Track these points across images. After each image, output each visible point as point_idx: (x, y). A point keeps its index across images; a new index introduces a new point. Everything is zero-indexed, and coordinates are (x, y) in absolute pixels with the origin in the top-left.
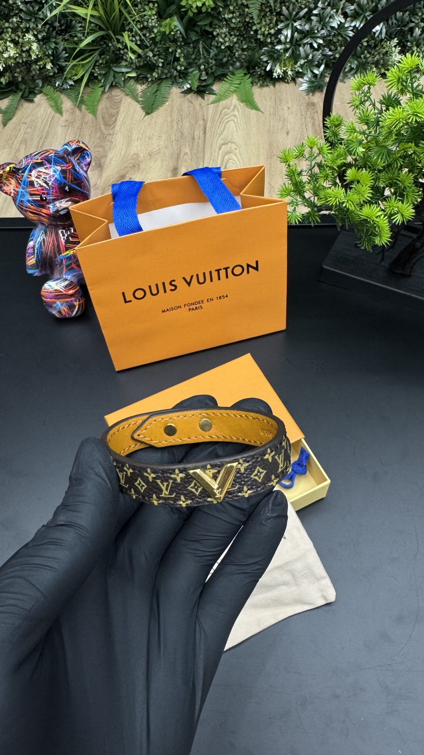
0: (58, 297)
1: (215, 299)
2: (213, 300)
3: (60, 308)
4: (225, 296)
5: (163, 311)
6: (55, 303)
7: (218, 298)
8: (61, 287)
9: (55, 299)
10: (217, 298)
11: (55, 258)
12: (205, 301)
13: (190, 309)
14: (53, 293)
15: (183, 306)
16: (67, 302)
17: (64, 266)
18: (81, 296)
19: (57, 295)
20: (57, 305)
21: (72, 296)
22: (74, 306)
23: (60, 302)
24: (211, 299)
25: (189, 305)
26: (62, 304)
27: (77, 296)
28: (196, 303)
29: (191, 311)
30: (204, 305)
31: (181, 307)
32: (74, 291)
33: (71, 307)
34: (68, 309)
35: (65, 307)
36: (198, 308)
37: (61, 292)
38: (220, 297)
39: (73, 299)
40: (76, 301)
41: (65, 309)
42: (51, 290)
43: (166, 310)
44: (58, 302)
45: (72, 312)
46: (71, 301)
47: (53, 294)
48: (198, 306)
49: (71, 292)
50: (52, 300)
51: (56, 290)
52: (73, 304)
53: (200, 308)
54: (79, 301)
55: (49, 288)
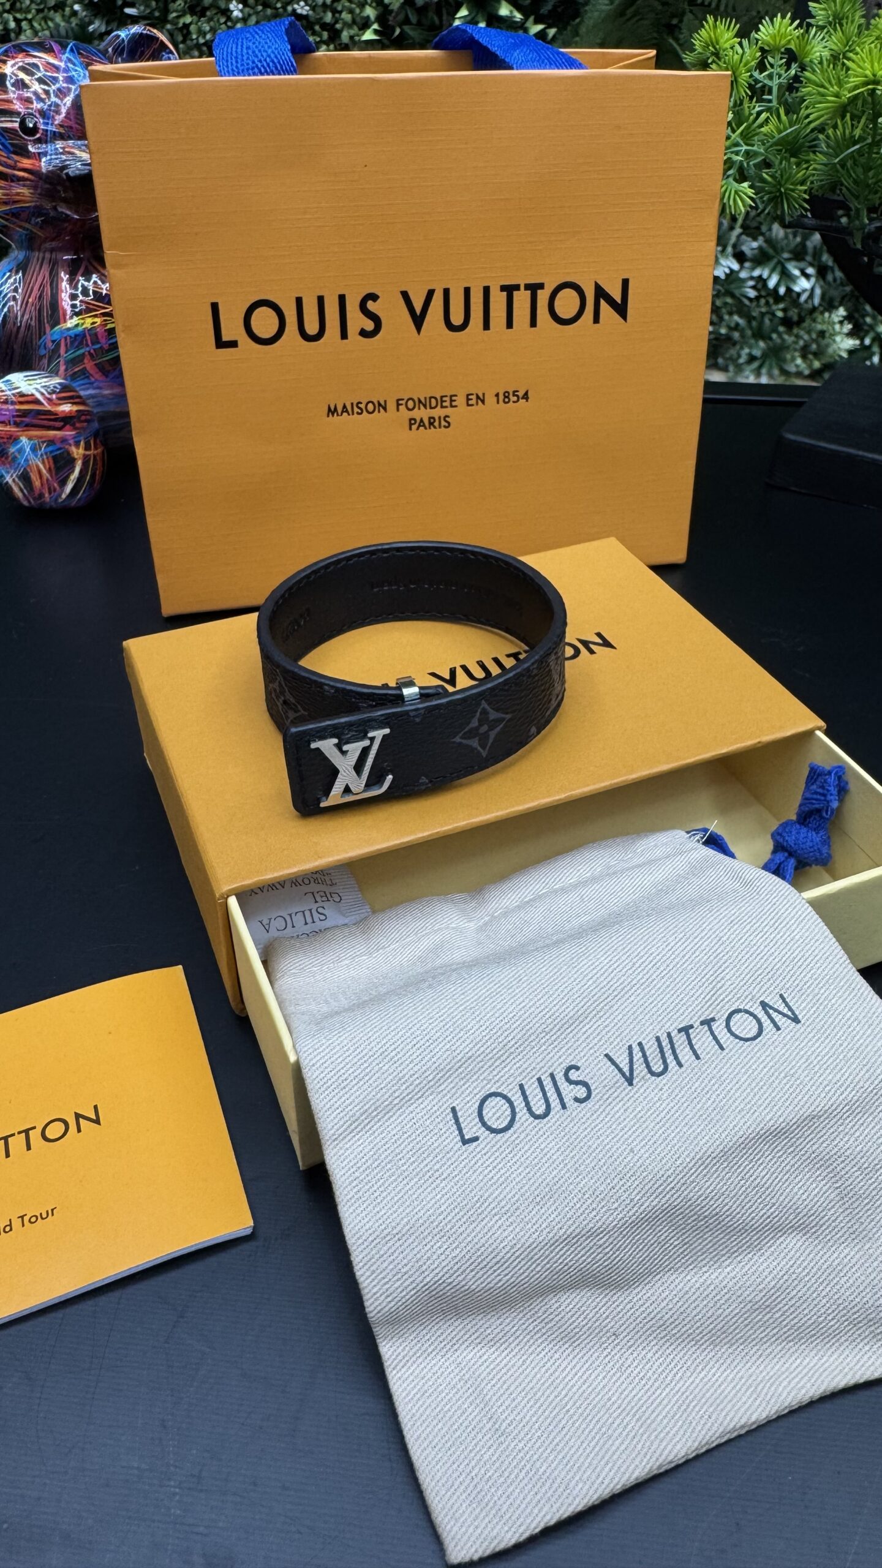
0: (27, 420)
1: (490, 399)
2: (483, 402)
3: (27, 460)
4: (521, 394)
5: (332, 411)
6: (15, 439)
7: (501, 397)
8: (38, 386)
9: (16, 424)
10: (497, 395)
11: (40, 338)
12: (460, 400)
13: (412, 422)
14: (13, 403)
15: (391, 406)
16: (51, 442)
17: (62, 360)
18: (96, 435)
19: (25, 414)
20: (21, 451)
21: (67, 420)
22: (72, 461)
23: (30, 439)
24: (478, 397)
25: (411, 404)
26: (34, 449)
27: (84, 429)
28: (433, 402)
29: (414, 427)
30: (459, 414)
31: (385, 409)
32: (75, 408)
33: (61, 463)
34: (50, 470)
35: (43, 463)
36: (436, 424)
37: (37, 402)
38: (506, 395)
39: (68, 433)
40: (77, 444)
41: (41, 466)
42: (8, 393)
43: (340, 410)
44: (24, 440)
45: (63, 483)
46: (64, 440)
47: (11, 407)
48: (438, 412)
49: (66, 408)
50: (8, 428)
51: (22, 395)
52: (69, 453)
53: (443, 423)
54: (87, 448)
55: (4, 388)
